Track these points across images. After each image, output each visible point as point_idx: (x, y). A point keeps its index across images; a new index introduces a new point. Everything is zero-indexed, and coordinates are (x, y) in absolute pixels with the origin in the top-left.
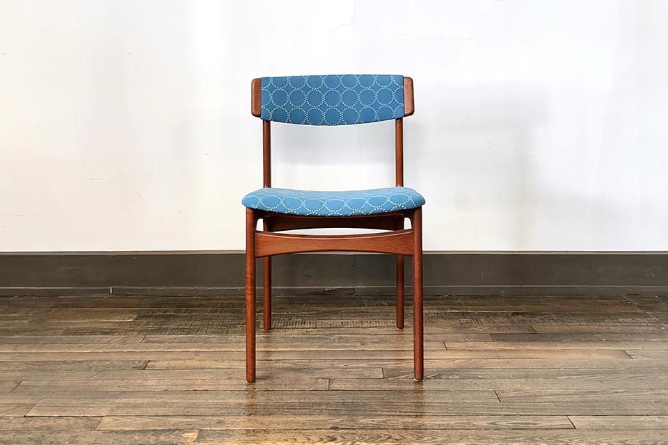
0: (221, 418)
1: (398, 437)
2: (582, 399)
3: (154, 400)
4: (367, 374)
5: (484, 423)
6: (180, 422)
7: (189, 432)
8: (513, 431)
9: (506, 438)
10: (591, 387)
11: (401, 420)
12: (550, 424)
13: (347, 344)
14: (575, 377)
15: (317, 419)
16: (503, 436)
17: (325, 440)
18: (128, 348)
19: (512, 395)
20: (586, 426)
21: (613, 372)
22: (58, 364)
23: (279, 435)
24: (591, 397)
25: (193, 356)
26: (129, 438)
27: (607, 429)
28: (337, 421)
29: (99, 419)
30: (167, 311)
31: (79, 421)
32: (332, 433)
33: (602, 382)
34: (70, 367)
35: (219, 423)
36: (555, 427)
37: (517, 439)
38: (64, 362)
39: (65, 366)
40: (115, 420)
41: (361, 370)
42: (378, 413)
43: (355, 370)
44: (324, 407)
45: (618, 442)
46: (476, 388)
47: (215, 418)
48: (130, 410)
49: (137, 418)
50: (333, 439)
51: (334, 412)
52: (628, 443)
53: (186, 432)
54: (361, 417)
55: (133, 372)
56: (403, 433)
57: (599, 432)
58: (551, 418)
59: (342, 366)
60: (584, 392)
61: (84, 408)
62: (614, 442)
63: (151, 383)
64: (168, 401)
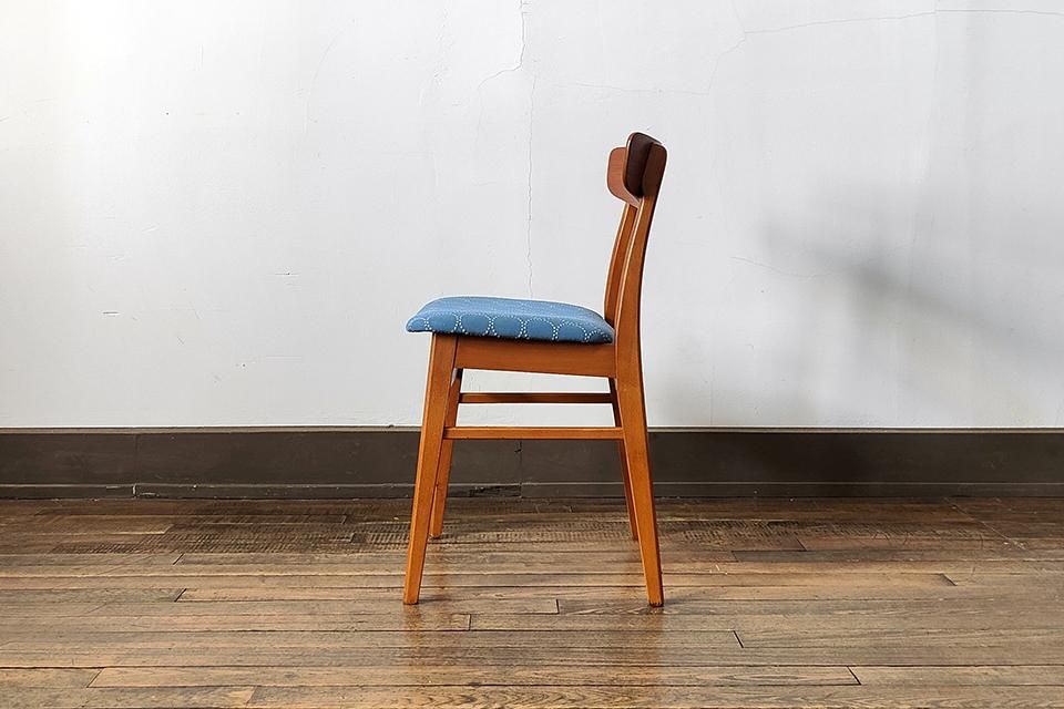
0: (294, 670)
1: (574, 697)
2: (873, 643)
3: (188, 644)
4: (531, 607)
5: (714, 677)
6: (227, 676)
7: (239, 690)
8: (759, 688)
9: (748, 698)
10: (889, 626)
11: (581, 672)
12: (818, 678)
13: (504, 565)
14: (863, 612)
15: (445, 671)
16: (744, 696)
17: (457, 702)
18: (152, 572)
19: (762, 637)
20: (878, 681)
21: (923, 603)
22: (39, 594)
23: (384, 694)
24: (887, 639)
25: (256, 582)
26: (141, 699)
27: (911, 686)
28: (480, 673)
29: (96, 671)
30: (221, 519)
31: (64, 674)
32: (468, 691)
33: (905, 618)
34: (57, 598)
35: (288, 676)
36: (828, 682)
37: (766, 700)
38: (50, 591)
39: (50, 597)
40: (121, 672)
41: (523, 601)
42: (547, 663)
43: (512, 602)
44: (459, 655)
45: (927, 703)
46: (705, 627)
47: (283, 670)
48: (148, 658)
49: (158, 670)
50: (471, 700)
51: (476, 662)
52: (942, 704)
53: (236, 690)
54: (518, 668)
55: (158, 605)
56: (584, 691)
57: (898, 689)
58: (822, 669)
59: (493, 595)
60: (877, 633)
61: (74, 657)
62: (921, 703)
63: (185, 620)
64: (211, 646)
